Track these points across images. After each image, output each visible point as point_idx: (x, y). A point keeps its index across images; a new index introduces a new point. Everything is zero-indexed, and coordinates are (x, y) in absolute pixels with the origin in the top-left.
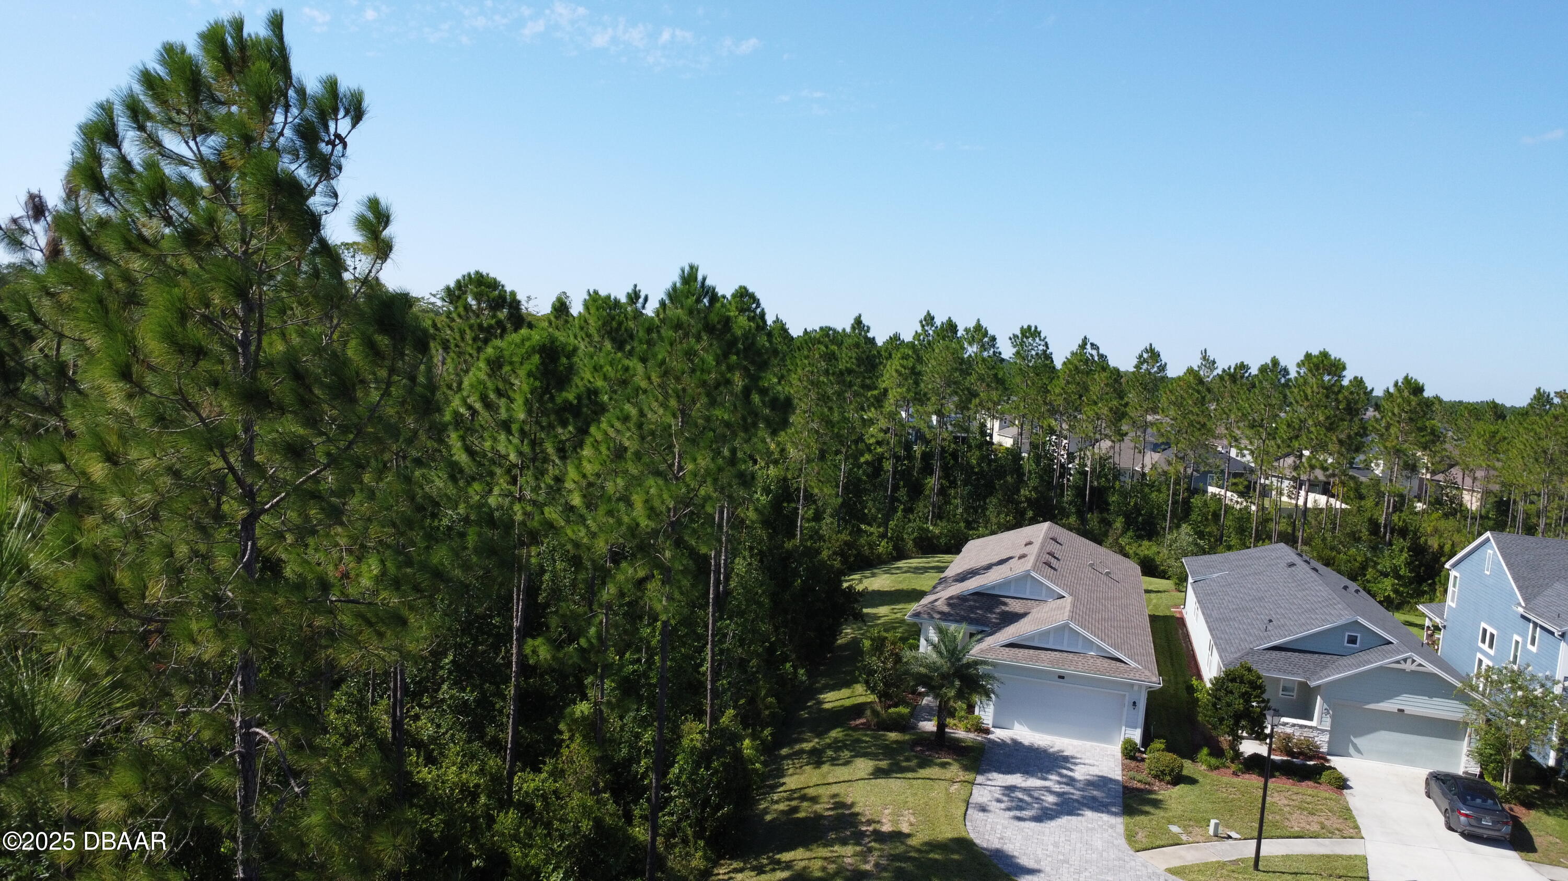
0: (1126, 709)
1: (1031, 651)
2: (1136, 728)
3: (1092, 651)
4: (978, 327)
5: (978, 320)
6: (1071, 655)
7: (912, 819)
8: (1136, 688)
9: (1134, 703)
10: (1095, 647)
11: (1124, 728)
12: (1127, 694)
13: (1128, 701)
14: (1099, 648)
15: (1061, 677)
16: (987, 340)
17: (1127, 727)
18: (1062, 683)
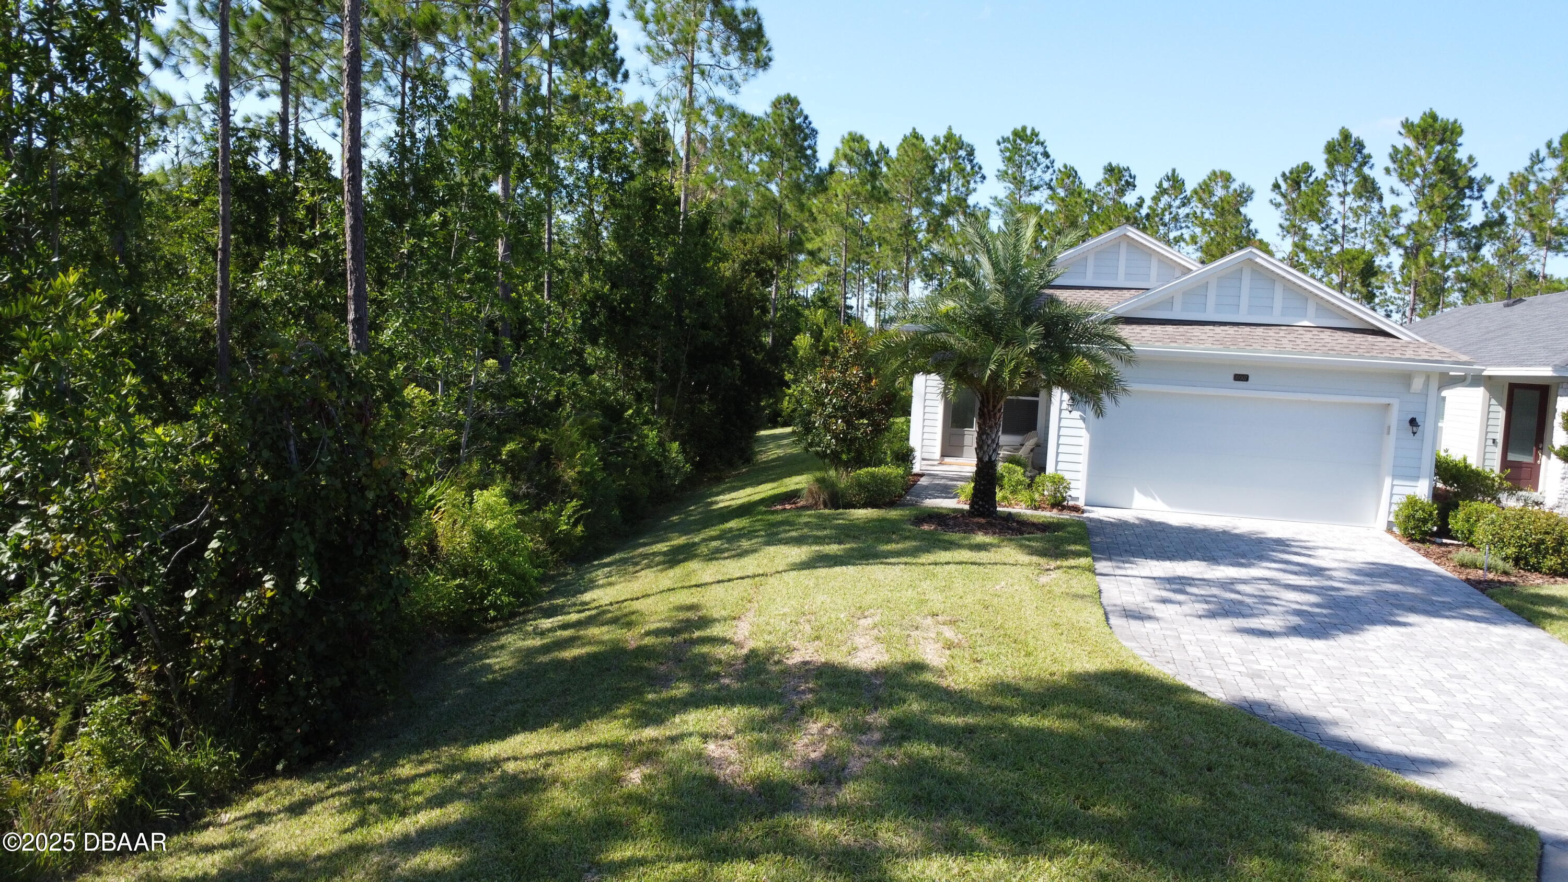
0: (1391, 441)
1: (1170, 329)
2: (1416, 478)
3: (1304, 316)
4: (949, 137)
5: (950, 128)
6: (1260, 330)
7: (949, 633)
8: (1418, 384)
9: (1413, 422)
10: (1311, 308)
11: (1388, 481)
12: (1395, 402)
13: (1396, 418)
14: (1325, 307)
15: (1242, 378)
16: (962, 153)
17: (1395, 477)
18: (1240, 391)
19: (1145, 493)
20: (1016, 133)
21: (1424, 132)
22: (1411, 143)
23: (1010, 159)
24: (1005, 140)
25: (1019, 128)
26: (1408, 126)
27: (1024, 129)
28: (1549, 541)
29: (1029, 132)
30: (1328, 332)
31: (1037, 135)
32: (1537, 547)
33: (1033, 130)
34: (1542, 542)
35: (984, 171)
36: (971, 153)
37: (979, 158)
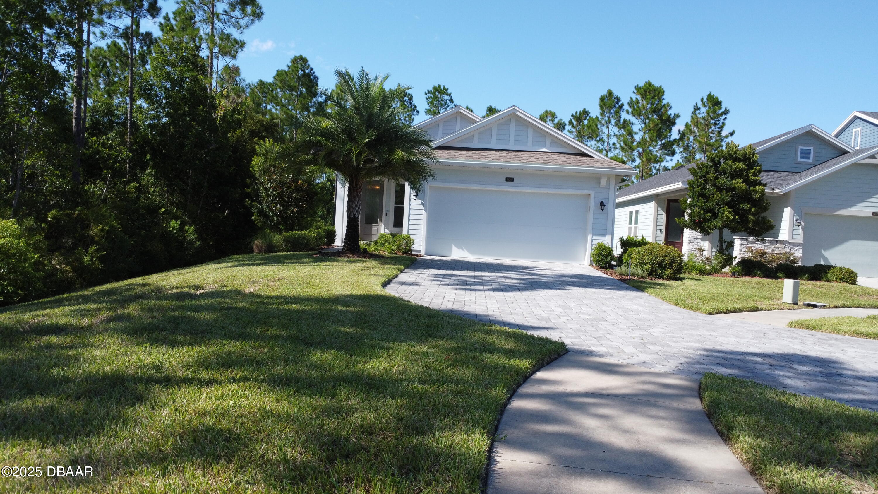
0: (591, 215)
1: (471, 152)
2: (605, 235)
3: (544, 147)
4: (399, 90)
5: (399, 85)
6: (520, 154)
8: (604, 181)
9: (602, 204)
10: (548, 141)
11: (590, 237)
12: (592, 193)
13: (593, 202)
14: (555, 141)
15: (510, 179)
16: (406, 99)
17: (593, 235)
18: (509, 188)
19: (459, 247)
20: (435, 88)
21: (645, 91)
22: (639, 98)
23: (432, 103)
24: (429, 92)
25: (437, 86)
26: (637, 88)
27: (439, 86)
28: (667, 261)
29: (442, 88)
30: (557, 155)
31: (447, 90)
32: (660, 264)
33: (444, 87)
34: (663, 261)
35: (418, 109)
36: (411, 98)
37: (415, 101)
